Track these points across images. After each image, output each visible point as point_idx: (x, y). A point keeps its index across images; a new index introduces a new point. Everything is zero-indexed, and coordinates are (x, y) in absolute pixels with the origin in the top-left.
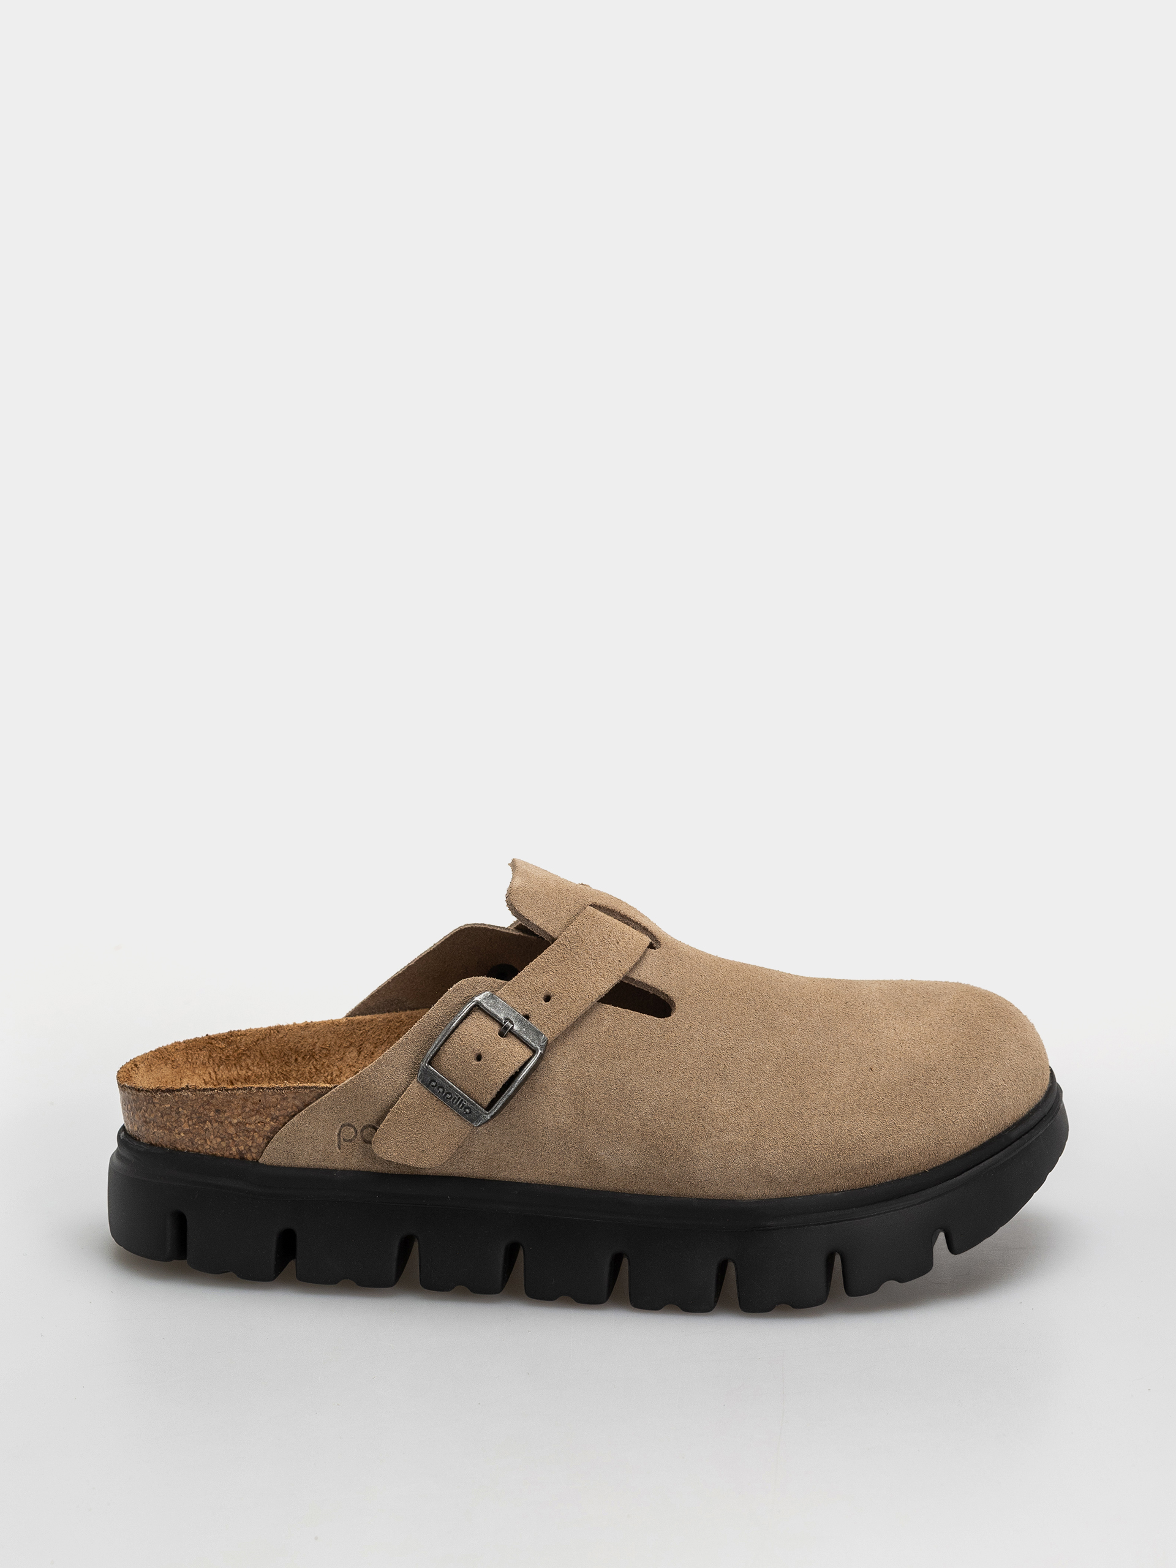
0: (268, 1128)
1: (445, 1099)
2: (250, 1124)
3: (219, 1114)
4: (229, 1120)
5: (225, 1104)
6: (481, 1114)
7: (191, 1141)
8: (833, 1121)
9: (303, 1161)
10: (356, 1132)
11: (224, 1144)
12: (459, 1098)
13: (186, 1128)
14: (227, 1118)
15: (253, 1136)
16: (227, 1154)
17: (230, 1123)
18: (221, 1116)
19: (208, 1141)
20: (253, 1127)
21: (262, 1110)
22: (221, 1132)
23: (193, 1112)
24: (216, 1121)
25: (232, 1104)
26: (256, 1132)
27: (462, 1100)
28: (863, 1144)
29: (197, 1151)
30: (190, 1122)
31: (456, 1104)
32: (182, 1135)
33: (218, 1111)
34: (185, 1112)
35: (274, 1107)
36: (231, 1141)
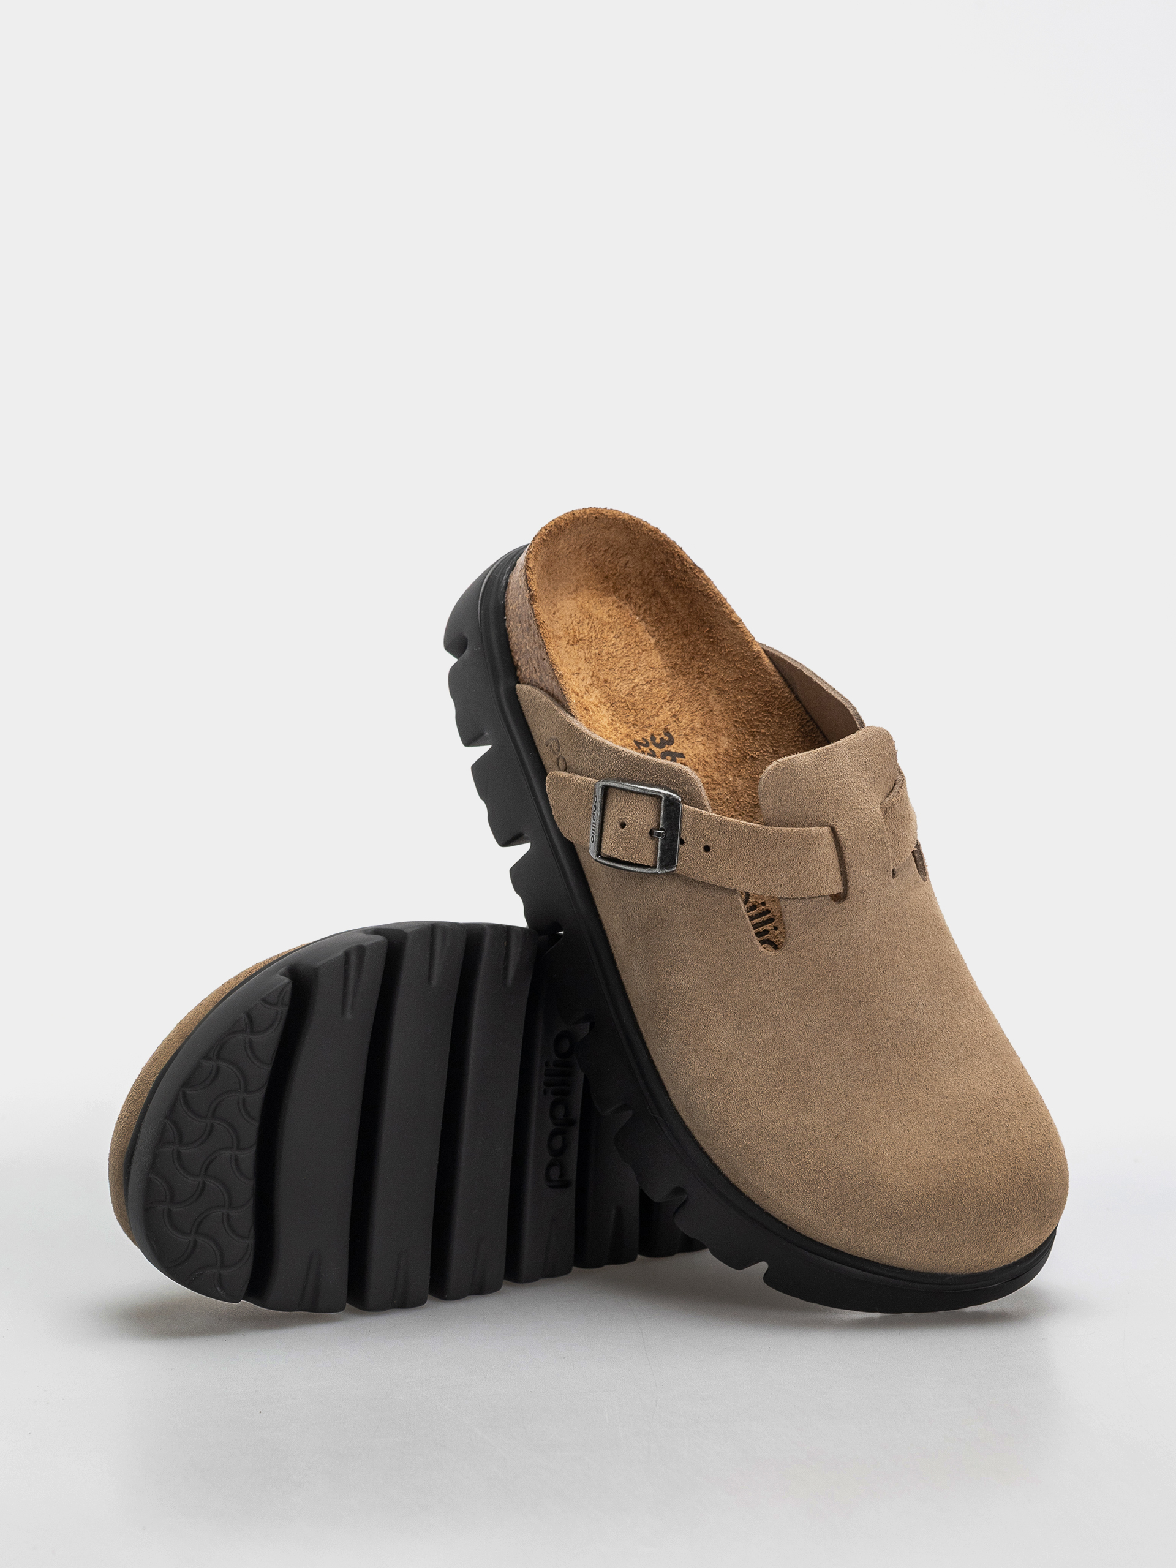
8: (760, 1135)
10: (558, 752)
28: (758, 1169)
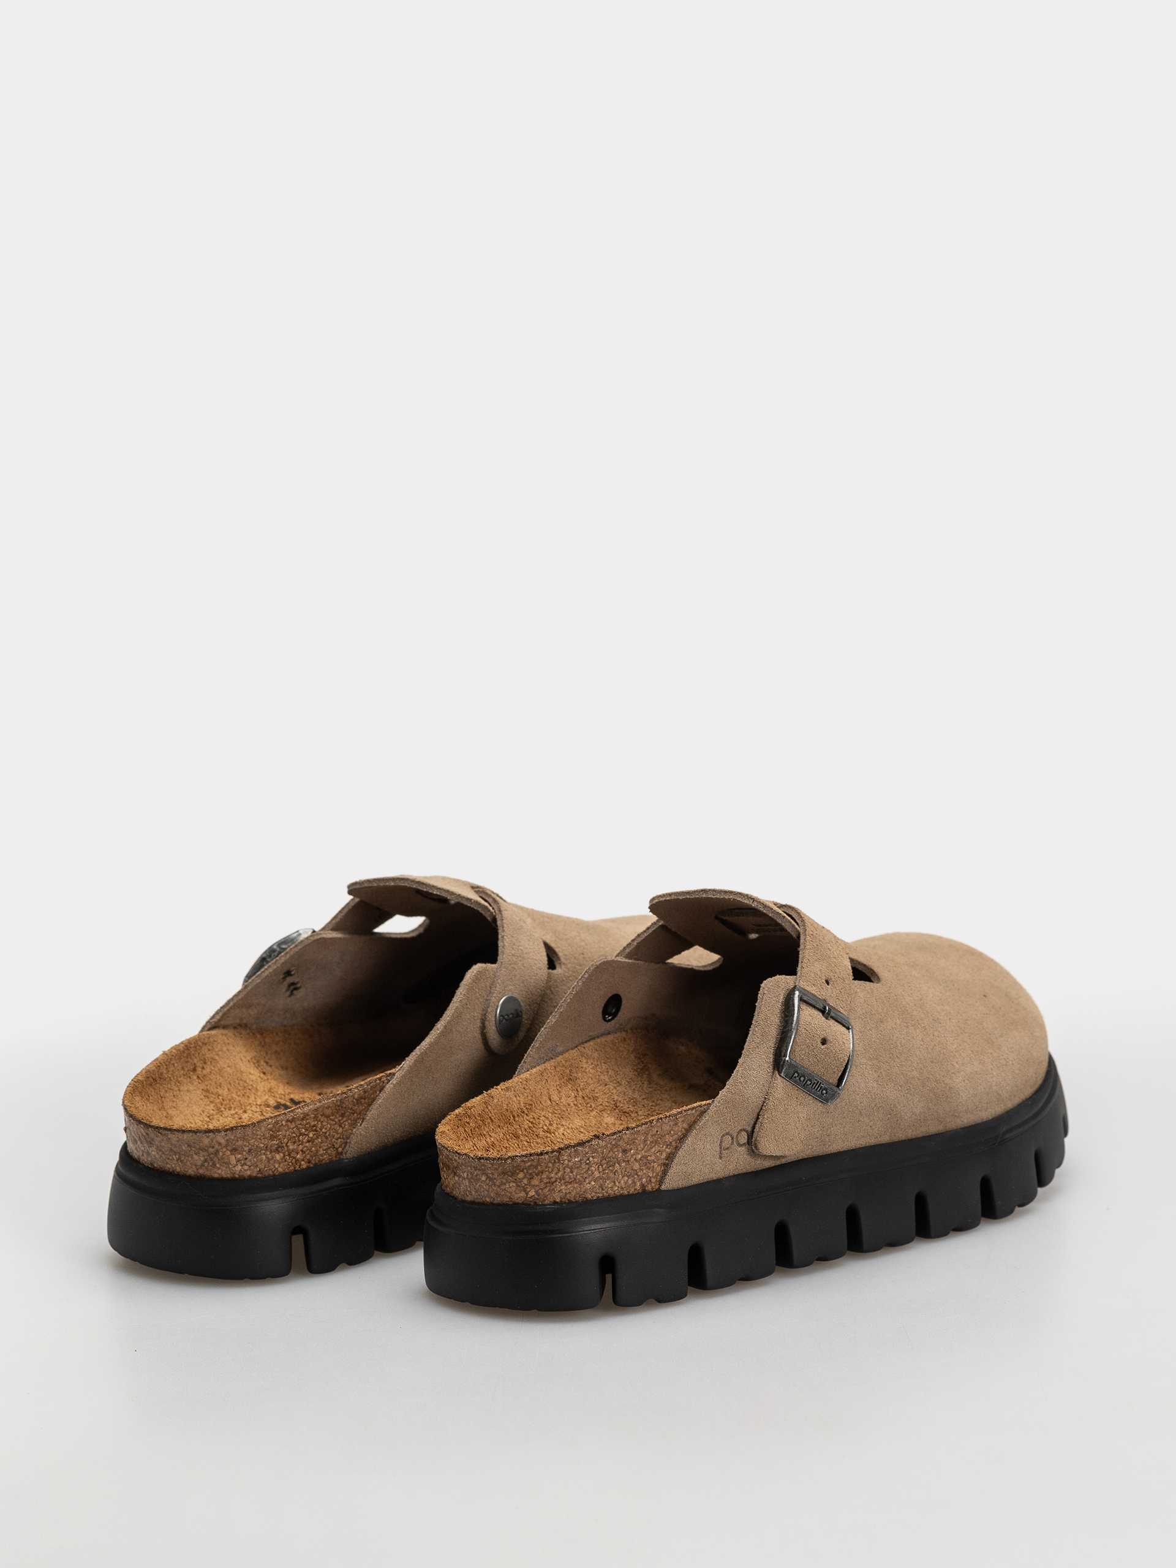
0: (664, 1155)
1: (804, 1086)
2: (651, 1156)
3: (626, 1153)
4: (634, 1157)
5: (631, 1142)
6: (836, 1092)
7: (601, 1187)
9: (696, 1180)
10: (733, 1138)
11: (630, 1182)
12: (818, 1082)
13: (597, 1174)
14: (632, 1156)
15: (653, 1167)
16: (632, 1191)
17: (635, 1159)
18: (628, 1155)
19: (617, 1182)
20: (653, 1158)
21: (659, 1139)
22: (628, 1170)
23: (604, 1158)
24: (624, 1161)
25: (636, 1141)
26: (655, 1162)
27: (821, 1083)
29: (607, 1195)
30: (601, 1169)
31: (814, 1088)
32: (593, 1183)
33: (625, 1151)
34: (596, 1160)
35: (668, 1134)
36: (636, 1176)
